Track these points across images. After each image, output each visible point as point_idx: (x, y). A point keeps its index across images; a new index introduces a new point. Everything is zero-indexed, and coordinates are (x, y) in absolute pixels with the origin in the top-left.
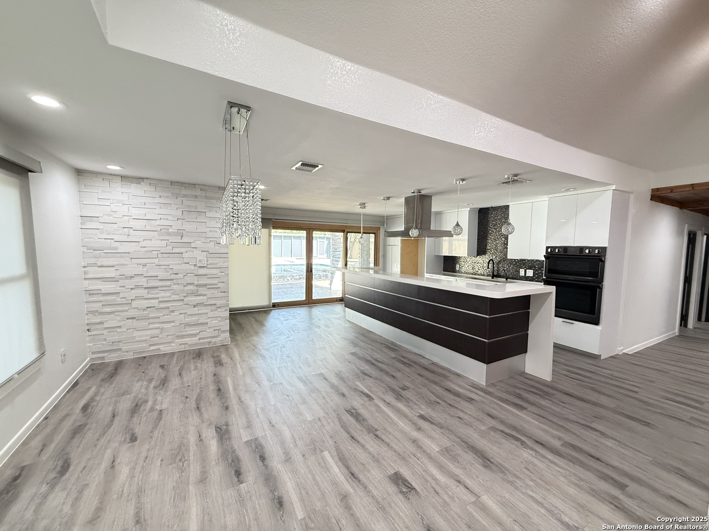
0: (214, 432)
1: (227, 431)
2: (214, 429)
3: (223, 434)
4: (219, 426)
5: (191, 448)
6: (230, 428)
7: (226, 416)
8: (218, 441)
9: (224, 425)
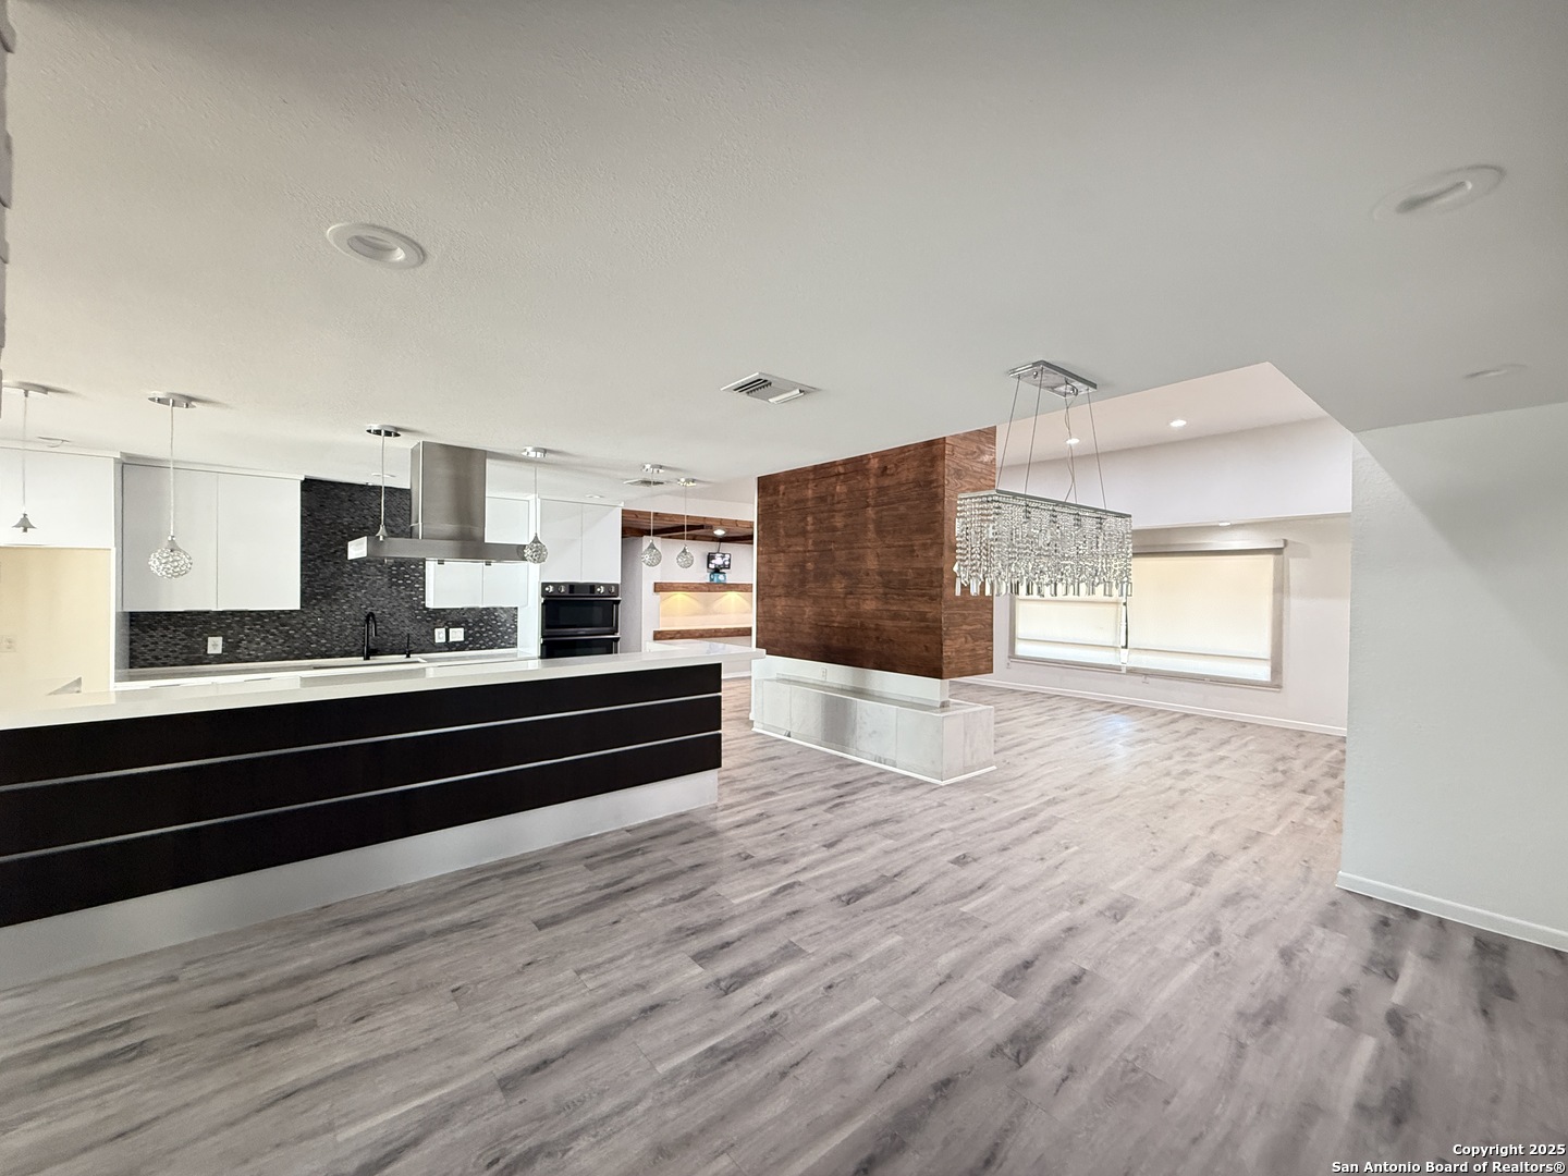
0: (1032, 1060)
1: (1014, 1039)
2: (1026, 1067)
3: (1026, 1042)
4: (1013, 1063)
5: (1100, 1074)
6: (1000, 1038)
7: (972, 1068)
8: (1048, 1039)
9: (1004, 1054)
